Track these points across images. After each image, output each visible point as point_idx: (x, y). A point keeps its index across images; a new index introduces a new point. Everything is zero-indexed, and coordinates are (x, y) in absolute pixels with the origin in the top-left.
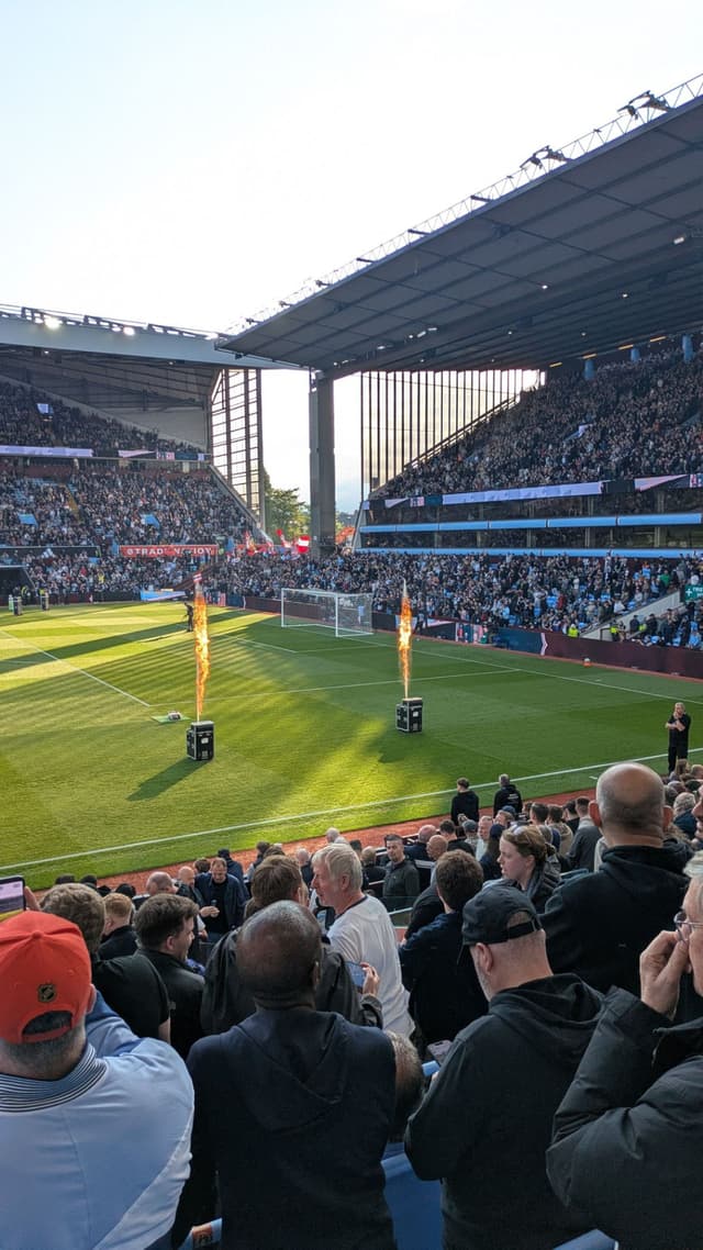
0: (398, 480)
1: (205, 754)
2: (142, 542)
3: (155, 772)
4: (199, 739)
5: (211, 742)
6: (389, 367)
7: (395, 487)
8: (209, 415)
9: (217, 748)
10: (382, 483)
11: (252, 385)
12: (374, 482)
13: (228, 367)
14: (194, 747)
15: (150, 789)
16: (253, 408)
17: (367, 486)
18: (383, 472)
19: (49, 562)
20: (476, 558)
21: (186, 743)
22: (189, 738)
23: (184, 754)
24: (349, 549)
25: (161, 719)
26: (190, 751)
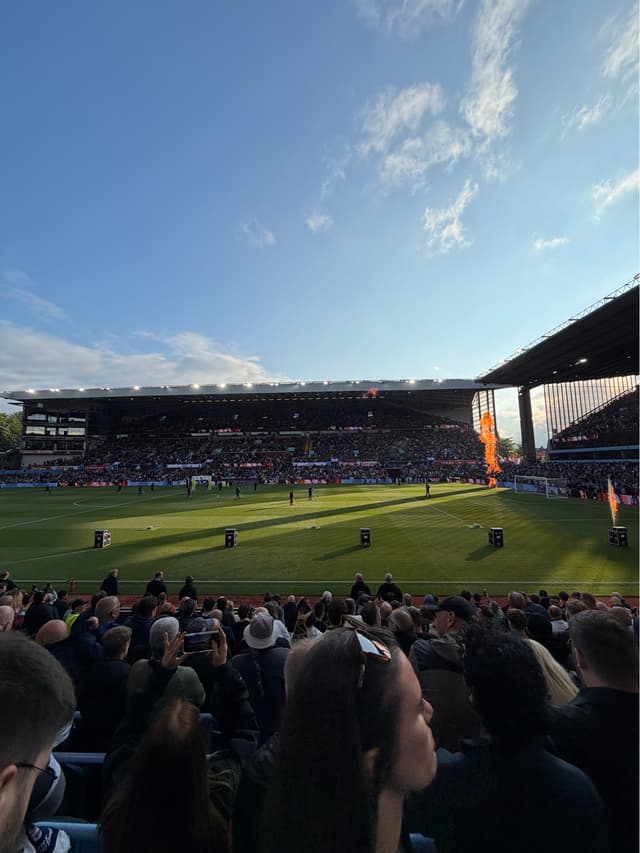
0: (567, 429)
1: (499, 544)
2: (446, 459)
3: (475, 549)
4: (495, 536)
5: (502, 538)
6: (558, 380)
7: (567, 433)
8: (471, 410)
9: (505, 542)
10: (559, 431)
11: (490, 396)
12: (555, 431)
13: (479, 390)
14: (493, 540)
15: (475, 556)
16: (491, 405)
17: (551, 433)
18: (559, 426)
19: (410, 467)
20: (624, 464)
21: (488, 538)
22: (490, 535)
23: (487, 543)
24: (543, 461)
25: (471, 527)
26: (490, 541)
